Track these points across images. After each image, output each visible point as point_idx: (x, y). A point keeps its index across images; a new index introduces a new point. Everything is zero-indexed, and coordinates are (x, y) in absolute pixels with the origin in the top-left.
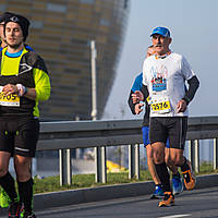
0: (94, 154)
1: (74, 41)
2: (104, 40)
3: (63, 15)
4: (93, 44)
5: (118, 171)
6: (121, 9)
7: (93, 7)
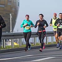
0: (11, 41)
1: (6, 14)
2: (13, 14)
3: (4, 7)
4: (11, 14)
5: (16, 45)
6: (17, 6)
7: (11, 6)
